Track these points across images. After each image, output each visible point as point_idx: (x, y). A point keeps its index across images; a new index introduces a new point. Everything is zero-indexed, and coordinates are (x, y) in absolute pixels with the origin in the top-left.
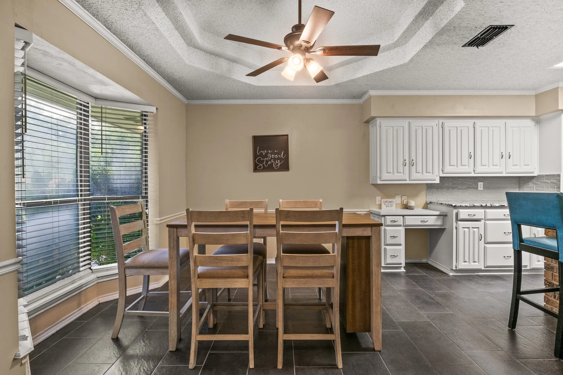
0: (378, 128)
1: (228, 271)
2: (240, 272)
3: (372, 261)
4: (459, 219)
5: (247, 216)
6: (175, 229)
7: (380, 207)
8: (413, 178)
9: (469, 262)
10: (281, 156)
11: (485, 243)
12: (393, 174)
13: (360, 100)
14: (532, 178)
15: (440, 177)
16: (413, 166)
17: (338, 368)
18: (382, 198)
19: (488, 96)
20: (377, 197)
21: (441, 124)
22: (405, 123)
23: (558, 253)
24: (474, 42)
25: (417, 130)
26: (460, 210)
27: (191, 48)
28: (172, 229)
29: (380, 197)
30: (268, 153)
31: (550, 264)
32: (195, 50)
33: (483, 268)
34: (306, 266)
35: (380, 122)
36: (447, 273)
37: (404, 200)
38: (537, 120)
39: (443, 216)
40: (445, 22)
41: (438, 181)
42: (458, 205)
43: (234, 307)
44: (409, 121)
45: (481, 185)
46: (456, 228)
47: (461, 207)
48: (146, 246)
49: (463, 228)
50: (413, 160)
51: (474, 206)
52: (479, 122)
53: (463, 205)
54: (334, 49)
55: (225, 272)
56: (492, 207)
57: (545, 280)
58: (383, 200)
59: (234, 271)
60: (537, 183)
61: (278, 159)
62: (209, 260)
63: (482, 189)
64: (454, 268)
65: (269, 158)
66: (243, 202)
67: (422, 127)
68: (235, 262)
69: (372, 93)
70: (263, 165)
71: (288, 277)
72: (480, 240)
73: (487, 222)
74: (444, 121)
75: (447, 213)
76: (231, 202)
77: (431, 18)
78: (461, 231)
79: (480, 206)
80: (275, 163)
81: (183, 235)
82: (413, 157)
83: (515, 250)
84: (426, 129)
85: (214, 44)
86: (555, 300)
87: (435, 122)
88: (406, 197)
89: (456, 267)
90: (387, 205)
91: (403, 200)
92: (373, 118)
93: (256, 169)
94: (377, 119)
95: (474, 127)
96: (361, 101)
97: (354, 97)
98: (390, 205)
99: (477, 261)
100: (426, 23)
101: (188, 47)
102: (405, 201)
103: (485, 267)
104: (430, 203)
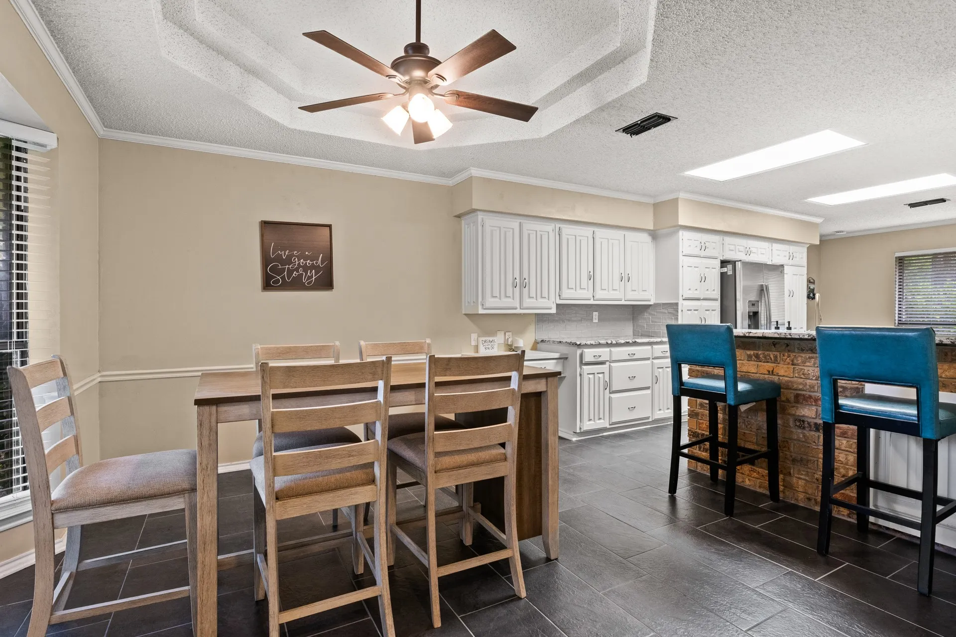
0: (480, 228)
1: (338, 476)
2: (359, 475)
3: (547, 428)
4: (584, 362)
5: (379, 370)
6: (214, 408)
7: (476, 348)
8: (525, 305)
9: (594, 421)
10: (316, 263)
11: (610, 393)
12: (500, 299)
13: (450, 179)
14: (647, 307)
15: (558, 306)
16: (525, 287)
17: (520, 598)
18: (479, 336)
19: (608, 198)
20: (472, 334)
21: (557, 230)
22: (514, 224)
23: (725, 395)
24: (633, 128)
25: (531, 235)
26: (586, 350)
27: (170, 24)
28: (206, 409)
29: (476, 334)
30: (293, 255)
31: (694, 410)
32: (179, 31)
33: (608, 427)
34: (472, 447)
35: (483, 219)
36: (569, 438)
37: (508, 339)
38: (654, 235)
39: (563, 359)
40: (614, 96)
41: (554, 311)
42: (583, 342)
43: (308, 548)
44: (521, 221)
45: (596, 315)
46: (581, 375)
47: (587, 346)
48: (76, 457)
49: (588, 374)
50: (525, 279)
51: (600, 344)
52: (600, 232)
53: (588, 343)
54: (473, 99)
55: (333, 478)
56: (618, 345)
57: (689, 430)
58: (481, 339)
59: (348, 474)
60: (653, 313)
61: (313, 267)
62: (304, 460)
63: (597, 321)
64: (578, 431)
65: (295, 265)
66: (290, 348)
67: (536, 231)
68: (355, 458)
69: (475, 172)
70: (283, 278)
71: (442, 470)
72: (606, 389)
73: (612, 364)
74: (561, 226)
75: (567, 354)
76: (267, 349)
77: (589, 84)
78: (586, 377)
79: (606, 343)
80: (306, 274)
81: (232, 419)
82: (525, 275)
83: (674, 396)
84: (541, 236)
85: (223, 31)
86: (700, 452)
87: (551, 225)
88: (510, 333)
89: (580, 429)
90: (487, 346)
91: (506, 338)
92: (474, 211)
93: (268, 284)
94: (479, 213)
95: (594, 238)
96: (450, 182)
97: (443, 175)
98: (490, 346)
99: (592, 418)
100: (581, 89)
101: (165, 21)
102: (510, 340)
103: (610, 425)
104: (542, 341)
